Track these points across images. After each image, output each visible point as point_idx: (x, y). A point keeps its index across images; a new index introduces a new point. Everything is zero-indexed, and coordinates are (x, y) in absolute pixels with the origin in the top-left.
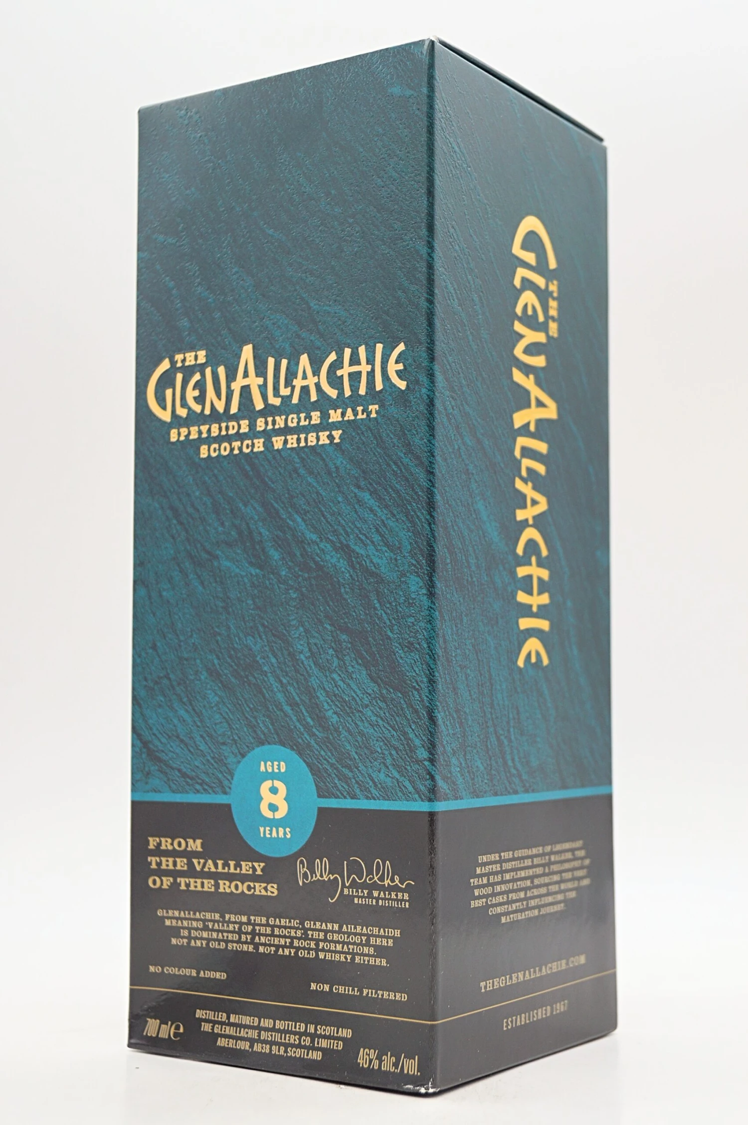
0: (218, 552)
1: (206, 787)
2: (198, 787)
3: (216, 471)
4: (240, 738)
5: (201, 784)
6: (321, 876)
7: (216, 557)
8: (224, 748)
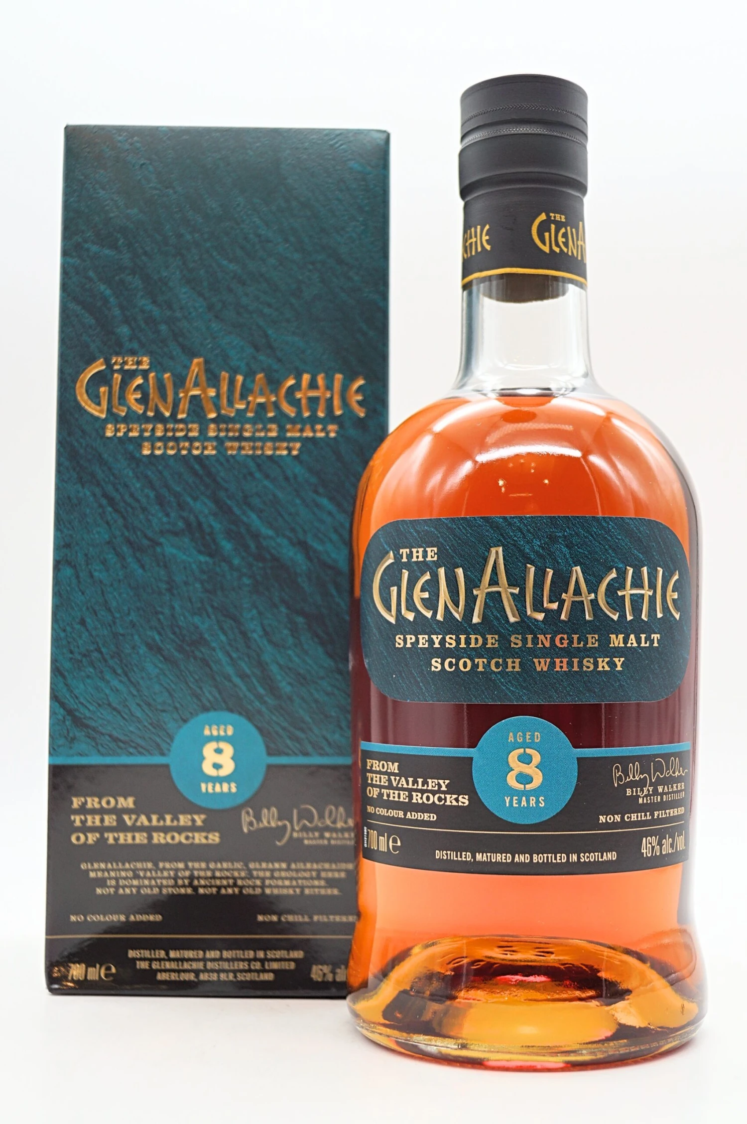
0: (162, 540)
1: (140, 749)
2: (131, 750)
3: (160, 468)
4: (182, 706)
5: (135, 748)
6: (269, 822)
7: (160, 544)
8: (164, 714)
